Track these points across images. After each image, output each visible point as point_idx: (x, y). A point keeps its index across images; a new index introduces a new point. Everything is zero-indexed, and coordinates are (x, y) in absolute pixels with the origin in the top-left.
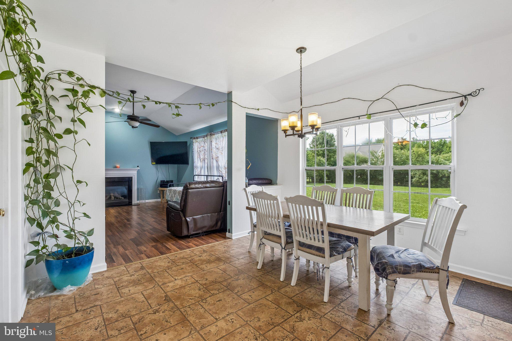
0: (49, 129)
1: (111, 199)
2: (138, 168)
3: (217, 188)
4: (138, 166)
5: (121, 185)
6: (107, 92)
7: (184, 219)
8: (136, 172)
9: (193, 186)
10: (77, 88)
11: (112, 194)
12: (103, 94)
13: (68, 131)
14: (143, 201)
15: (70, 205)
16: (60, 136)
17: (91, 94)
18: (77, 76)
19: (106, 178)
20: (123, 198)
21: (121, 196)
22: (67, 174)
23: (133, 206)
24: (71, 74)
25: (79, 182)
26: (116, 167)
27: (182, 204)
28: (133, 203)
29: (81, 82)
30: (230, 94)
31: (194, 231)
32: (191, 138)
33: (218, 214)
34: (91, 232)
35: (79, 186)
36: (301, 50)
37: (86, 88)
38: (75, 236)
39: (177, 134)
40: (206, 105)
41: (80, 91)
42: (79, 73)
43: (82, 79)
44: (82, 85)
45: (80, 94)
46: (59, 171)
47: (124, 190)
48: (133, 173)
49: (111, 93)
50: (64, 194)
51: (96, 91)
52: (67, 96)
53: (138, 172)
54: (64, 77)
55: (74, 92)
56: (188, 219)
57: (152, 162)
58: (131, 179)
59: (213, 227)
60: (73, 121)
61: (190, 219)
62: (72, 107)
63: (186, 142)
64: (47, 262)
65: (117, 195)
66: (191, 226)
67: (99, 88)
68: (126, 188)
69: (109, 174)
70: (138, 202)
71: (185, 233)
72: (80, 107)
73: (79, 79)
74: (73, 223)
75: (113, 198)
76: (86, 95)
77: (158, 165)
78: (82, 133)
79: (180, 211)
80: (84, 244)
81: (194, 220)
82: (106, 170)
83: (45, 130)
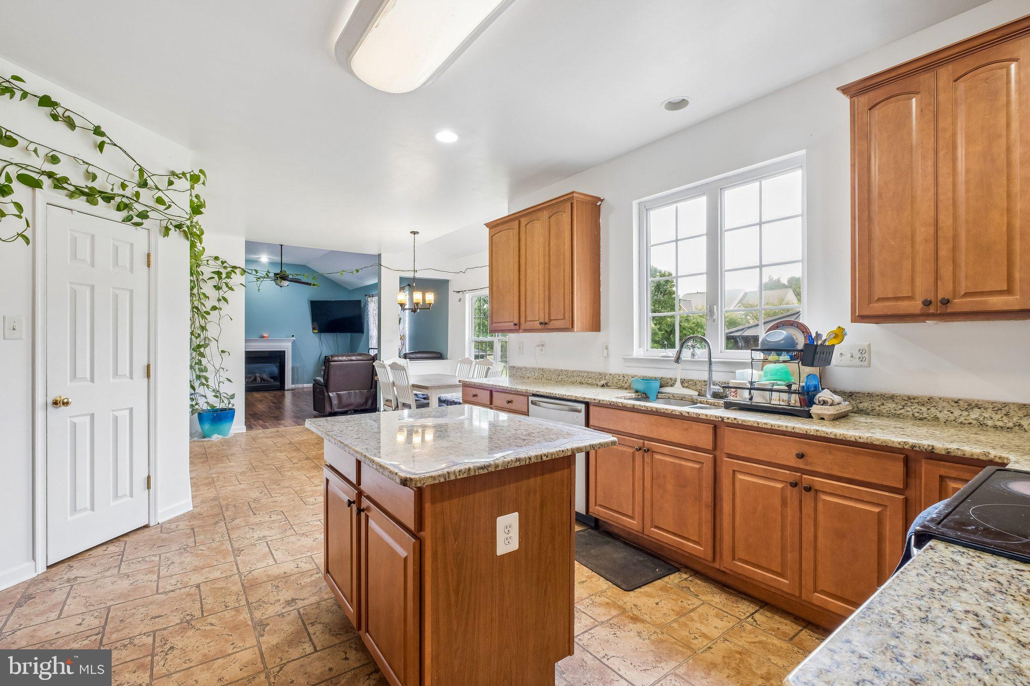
0: (199, 308)
1: (256, 382)
2: (293, 338)
3: (363, 362)
4: (293, 336)
5: (271, 363)
6: (246, 270)
7: (326, 394)
8: (290, 344)
9: (336, 358)
10: (222, 270)
11: (257, 375)
12: (243, 273)
13: (214, 308)
14: (300, 386)
15: (216, 371)
16: (208, 313)
17: (233, 275)
18: (221, 260)
19: (246, 352)
20: (272, 380)
21: (270, 378)
22: (213, 344)
23: (286, 391)
24: (216, 258)
25: (223, 352)
26: (263, 337)
27: (326, 378)
28: (286, 388)
29: (225, 265)
30: (379, 255)
31: (338, 408)
32: (366, 295)
33: (367, 391)
34: (233, 396)
35: (223, 355)
36: (414, 233)
37: (229, 269)
38: (220, 397)
39: (350, 289)
40: (349, 272)
41: (224, 272)
42: (223, 257)
43: (225, 262)
44: (225, 268)
45: (224, 276)
46: (207, 342)
47: (275, 369)
48: (286, 346)
49: (250, 272)
50: (211, 362)
51: (237, 271)
52: (213, 278)
53: (294, 343)
54: (211, 262)
55: (219, 273)
56: (331, 394)
57: (314, 329)
58: (283, 354)
59: (362, 405)
60: (219, 300)
61: (333, 394)
62: (217, 288)
63: (360, 302)
64: (200, 414)
65: (265, 376)
66: (335, 402)
67: (240, 268)
68: (276, 366)
69: (249, 346)
70: (293, 386)
71: (328, 409)
72: (224, 286)
73: (223, 263)
74: (219, 386)
75: (259, 379)
76: (228, 276)
77: (323, 335)
78: (225, 308)
79: (324, 386)
80: (227, 405)
81: (339, 396)
82: (246, 341)
83: (197, 308)
